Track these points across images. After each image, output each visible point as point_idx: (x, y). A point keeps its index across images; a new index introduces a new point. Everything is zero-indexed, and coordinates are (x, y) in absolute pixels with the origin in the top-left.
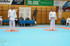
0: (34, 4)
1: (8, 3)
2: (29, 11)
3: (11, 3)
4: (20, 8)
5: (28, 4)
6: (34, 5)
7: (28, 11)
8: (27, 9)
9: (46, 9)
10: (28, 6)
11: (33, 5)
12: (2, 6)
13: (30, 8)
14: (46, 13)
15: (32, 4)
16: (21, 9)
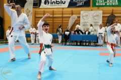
1: (63, 6)
2: (98, 18)
3: (67, 5)
4: (82, 12)
5: (97, 4)
6: (109, 6)
7: (96, 18)
8: (95, 15)
10: (97, 8)
12: (53, 11)
13: (100, 12)
16: (84, 15)
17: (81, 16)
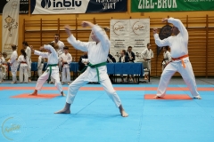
0: (159, 7)
2: (142, 32)
3: (84, 8)
4: (112, 22)
5: (140, 7)
6: (162, 10)
7: (138, 32)
8: (136, 26)
9: (207, 23)
10: (139, 13)
11: (156, 9)
12: (59, 21)
14: (207, 36)
15: (152, 7)
16: (116, 26)
17: (111, 29)
